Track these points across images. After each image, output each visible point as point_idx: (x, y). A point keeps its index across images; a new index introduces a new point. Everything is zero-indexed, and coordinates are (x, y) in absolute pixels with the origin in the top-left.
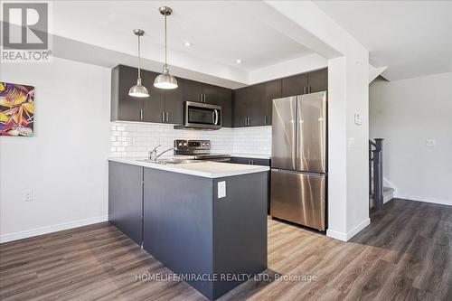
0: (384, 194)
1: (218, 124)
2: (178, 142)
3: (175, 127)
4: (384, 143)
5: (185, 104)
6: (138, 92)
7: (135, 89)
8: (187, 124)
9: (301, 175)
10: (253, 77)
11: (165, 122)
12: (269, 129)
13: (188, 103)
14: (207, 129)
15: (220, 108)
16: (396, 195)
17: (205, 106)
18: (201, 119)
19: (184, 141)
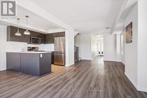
0: (79, 59)
1: (41, 43)
2: (29, 47)
3: (28, 43)
4: (79, 48)
5: (31, 37)
6: (18, 34)
7: (17, 33)
8: (32, 43)
9: (63, 55)
10: (50, 31)
11: (25, 42)
12: (53, 44)
13: (32, 37)
14: (37, 44)
15: (41, 39)
16: (82, 59)
17: (37, 38)
18: (36, 42)
19: (31, 47)
